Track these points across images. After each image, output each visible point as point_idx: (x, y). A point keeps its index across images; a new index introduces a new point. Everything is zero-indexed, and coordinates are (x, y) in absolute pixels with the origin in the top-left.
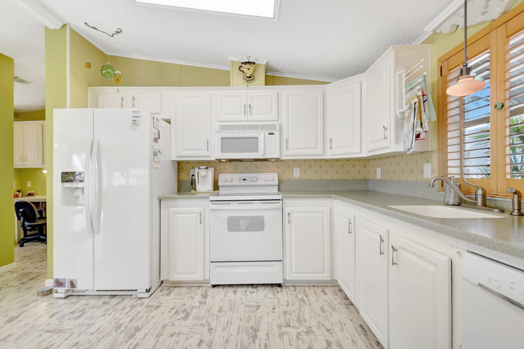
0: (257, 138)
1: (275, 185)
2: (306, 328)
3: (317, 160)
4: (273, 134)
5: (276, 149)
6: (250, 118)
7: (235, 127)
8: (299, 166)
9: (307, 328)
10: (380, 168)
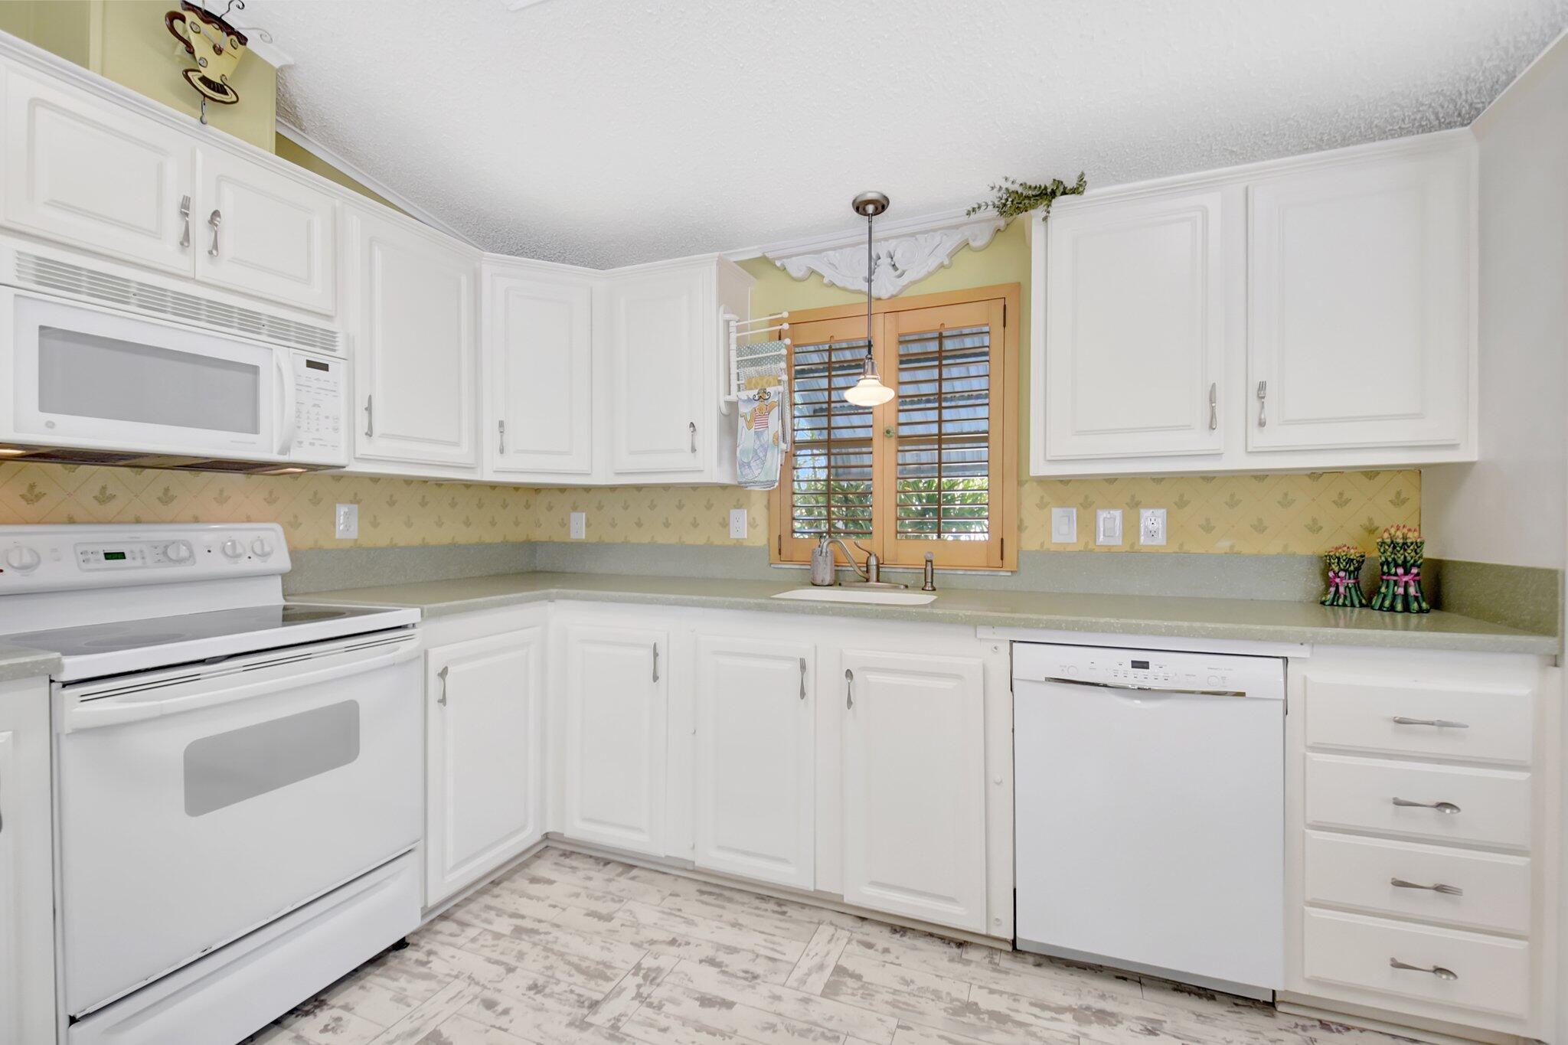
0: (254, 370)
1: (273, 575)
2: (633, 974)
3: (412, 481)
4: (324, 367)
5: (336, 430)
6: (204, 268)
7: (135, 291)
8: (355, 500)
9: (636, 974)
10: (584, 514)
